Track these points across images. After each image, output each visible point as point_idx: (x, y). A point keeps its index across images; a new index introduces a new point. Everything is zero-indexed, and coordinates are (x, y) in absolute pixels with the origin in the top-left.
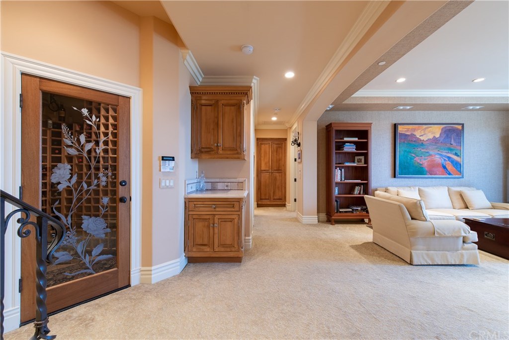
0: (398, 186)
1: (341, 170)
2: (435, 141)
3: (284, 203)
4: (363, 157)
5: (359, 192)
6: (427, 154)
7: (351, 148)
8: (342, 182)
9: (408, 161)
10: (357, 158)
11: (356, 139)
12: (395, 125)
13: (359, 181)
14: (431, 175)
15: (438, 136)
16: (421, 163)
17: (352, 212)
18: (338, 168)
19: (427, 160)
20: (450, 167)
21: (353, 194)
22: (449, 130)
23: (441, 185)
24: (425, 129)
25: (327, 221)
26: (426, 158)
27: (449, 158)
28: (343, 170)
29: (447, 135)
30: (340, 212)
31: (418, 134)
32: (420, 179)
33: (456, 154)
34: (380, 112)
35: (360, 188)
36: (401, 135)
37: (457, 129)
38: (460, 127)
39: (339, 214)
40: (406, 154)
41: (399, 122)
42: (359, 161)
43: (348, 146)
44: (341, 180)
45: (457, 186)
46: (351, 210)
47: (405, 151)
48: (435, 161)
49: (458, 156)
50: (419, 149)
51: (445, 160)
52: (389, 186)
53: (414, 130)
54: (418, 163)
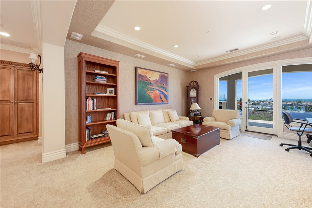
0: (137, 111)
1: (93, 100)
2: (156, 81)
3: (36, 136)
4: (114, 89)
5: (110, 118)
6: (153, 90)
7: (103, 80)
8: (95, 110)
9: (144, 93)
10: (109, 89)
11: (106, 73)
12: (136, 67)
13: (110, 109)
14: (155, 102)
15: (158, 79)
16: (150, 95)
17: (104, 136)
18: (90, 98)
19: (153, 93)
20: (163, 98)
21: (105, 120)
22: (163, 76)
23: (159, 108)
24: (152, 73)
25: (79, 150)
26: (152, 92)
27: (162, 92)
28: (95, 100)
29: (162, 79)
30: (92, 139)
31: (148, 76)
32: (150, 105)
33: (165, 90)
34: (126, 56)
35: (111, 114)
36: (140, 75)
37: (166, 76)
38: (167, 75)
39: (91, 141)
40: (142, 89)
41: (138, 66)
42: (111, 92)
43: (100, 78)
44: (93, 108)
45: (166, 109)
46: (103, 135)
47: (142, 87)
48: (157, 94)
49: (166, 91)
50: (149, 86)
51: (161, 93)
52: (133, 111)
53: (146, 73)
54: (149, 95)
